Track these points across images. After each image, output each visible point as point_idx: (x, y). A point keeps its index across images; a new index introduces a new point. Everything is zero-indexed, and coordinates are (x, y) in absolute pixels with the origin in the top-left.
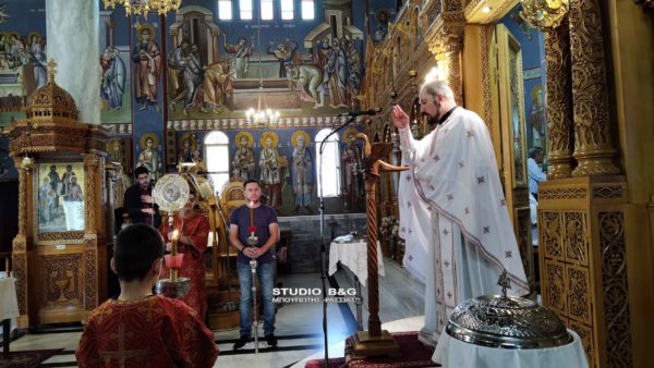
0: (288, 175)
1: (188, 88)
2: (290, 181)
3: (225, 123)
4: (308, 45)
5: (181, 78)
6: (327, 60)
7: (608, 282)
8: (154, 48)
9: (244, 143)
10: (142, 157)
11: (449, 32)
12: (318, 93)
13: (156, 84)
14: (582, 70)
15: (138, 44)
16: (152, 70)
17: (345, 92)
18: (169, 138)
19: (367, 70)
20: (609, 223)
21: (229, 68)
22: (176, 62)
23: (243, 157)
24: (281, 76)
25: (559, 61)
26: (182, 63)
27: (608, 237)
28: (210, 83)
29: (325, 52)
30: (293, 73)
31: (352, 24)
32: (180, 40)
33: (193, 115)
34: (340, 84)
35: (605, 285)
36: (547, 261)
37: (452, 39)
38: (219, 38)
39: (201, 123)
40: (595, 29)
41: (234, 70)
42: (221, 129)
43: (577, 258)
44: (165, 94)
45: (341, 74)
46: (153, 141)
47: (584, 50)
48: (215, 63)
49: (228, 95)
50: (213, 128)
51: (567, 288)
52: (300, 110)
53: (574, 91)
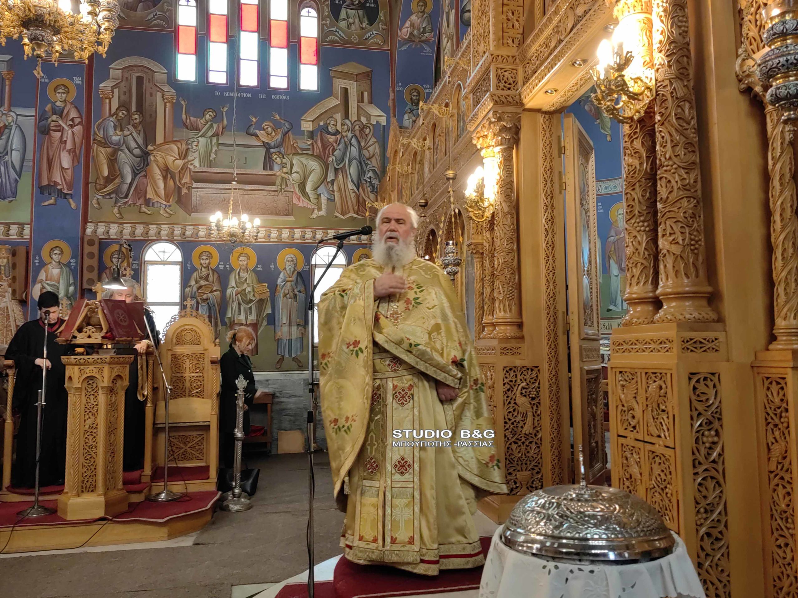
0: (269, 311)
1: (122, 176)
2: (272, 320)
3: (178, 231)
4: (307, 126)
5: (113, 161)
6: (334, 150)
7: (700, 469)
8: (73, 114)
9: (205, 262)
10: (42, 276)
11: (500, 119)
12: (319, 195)
13: (74, 168)
14: (669, 178)
15: (48, 107)
16: (69, 146)
17: (358, 196)
18: (87, 249)
19: (390, 167)
20: (701, 387)
21: (187, 149)
22: (106, 137)
23: (203, 283)
24: (264, 169)
25: (641, 164)
26: (115, 138)
27: (701, 407)
28: (157, 173)
29: (331, 139)
30: (283, 165)
31: (371, 102)
32: (115, 104)
33: (128, 217)
34: (351, 186)
35: (696, 474)
36: (622, 440)
37: (504, 129)
38: (176, 107)
39: (140, 229)
40: (689, 123)
41: (196, 155)
42: (171, 241)
43: (659, 436)
44: (87, 184)
45: (353, 170)
46: (62, 251)
47: (674, 151)
48: (166, 142)
49: (184, 191)
50: (158, 239)
51: (646, 477)
52: (292, 218)
53: (659, 206)
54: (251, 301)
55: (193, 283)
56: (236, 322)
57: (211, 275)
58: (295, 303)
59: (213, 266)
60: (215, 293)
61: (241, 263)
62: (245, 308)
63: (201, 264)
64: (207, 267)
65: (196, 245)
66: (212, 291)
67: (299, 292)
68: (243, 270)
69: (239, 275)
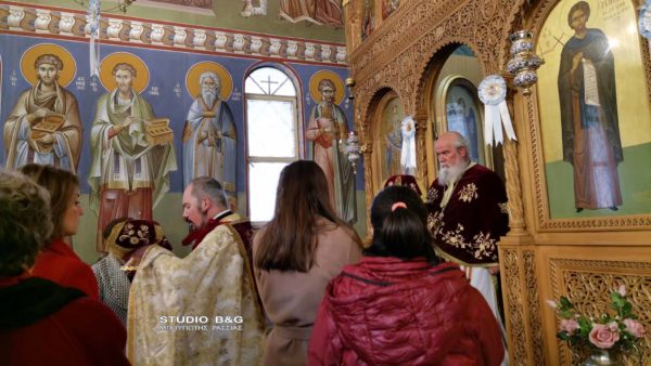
54: (138, 149)
55: (21, 111)
56: (110, 187)
57: (60, 98)
58: (219, 154)
59: (65, 82)
60: (68, 133)
61: (119, 80)
62: (127, 161)
63: (39, 77)
64: (52, 84)
65: (29, 43)
66: (61, 129)
67: (225, 135)
68: (124, 93)
69: (116, 102)
